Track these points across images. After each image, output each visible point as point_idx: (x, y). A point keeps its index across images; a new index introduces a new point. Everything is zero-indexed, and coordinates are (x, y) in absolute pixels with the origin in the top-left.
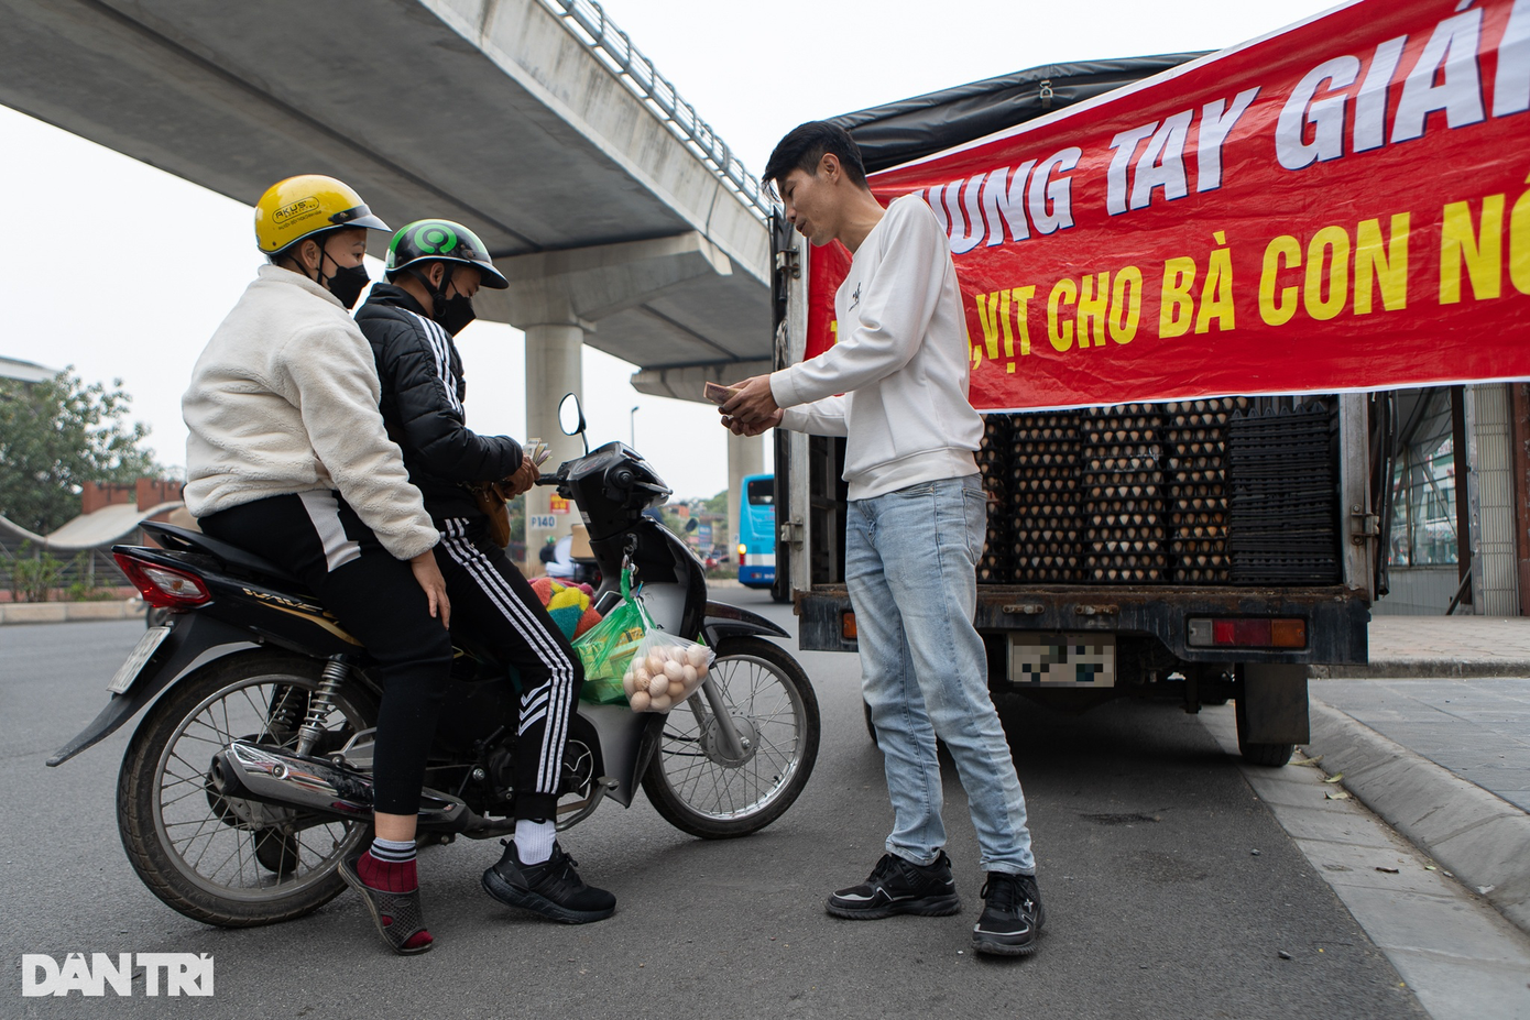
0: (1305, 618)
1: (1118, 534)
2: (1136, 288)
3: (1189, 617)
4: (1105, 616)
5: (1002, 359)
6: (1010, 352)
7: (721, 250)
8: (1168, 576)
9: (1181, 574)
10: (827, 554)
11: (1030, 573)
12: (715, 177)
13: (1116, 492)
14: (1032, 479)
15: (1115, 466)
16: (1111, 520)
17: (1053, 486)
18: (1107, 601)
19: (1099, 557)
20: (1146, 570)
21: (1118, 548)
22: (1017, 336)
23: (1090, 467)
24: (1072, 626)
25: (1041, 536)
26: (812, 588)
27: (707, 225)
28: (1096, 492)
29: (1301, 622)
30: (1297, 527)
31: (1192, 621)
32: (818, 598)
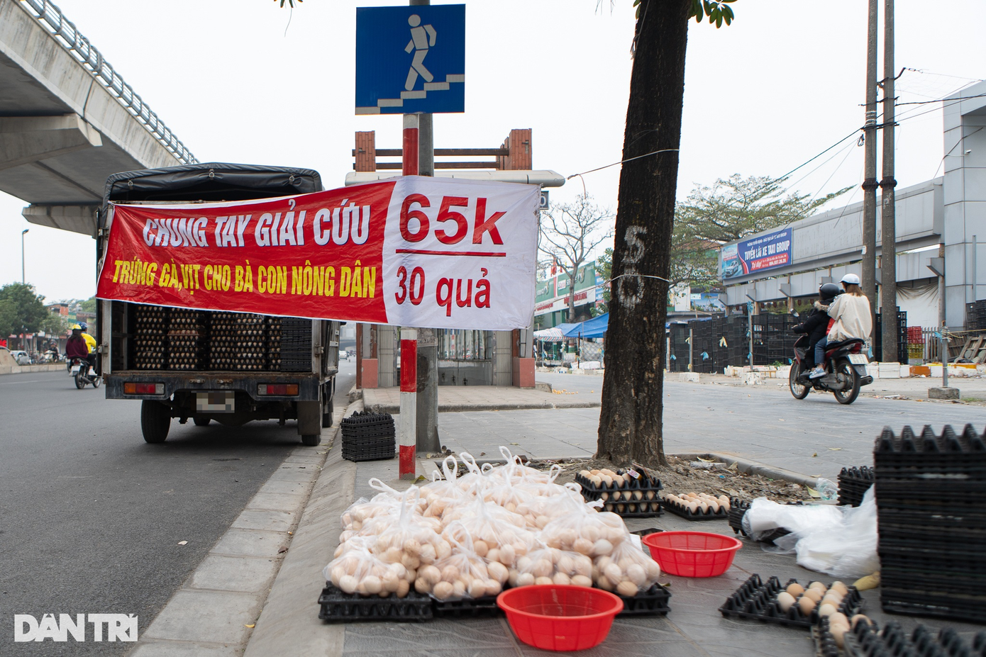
0: (298, 384)
1: (248, 350)
2: (229, 273)
3: (258, 384)
4: (228, 384)
5: (189, 289)
6: (192, 287)
7: (94, 128)
8: (266, 368)
9: (272, 367)
10: (123, 357)
11: (216, 366)
12: (90, 76)
13: (247, 333)
14: (218, 325)
15: (247, 322)
16: (244, 344)
17: (226, 328)
18: (229, 378)
19: (240, 359)
20: (258, 365)
21: (247, 356)
22: (194, 282)
23: (237, 322)
24: (215, 388)
25: (221, 350)
26: (112, 373)
27: (84, 109)
28: (239, 332)
29: (297, 385)
30: (303, 350)
31: (259, 385)
32: (114, 377)
